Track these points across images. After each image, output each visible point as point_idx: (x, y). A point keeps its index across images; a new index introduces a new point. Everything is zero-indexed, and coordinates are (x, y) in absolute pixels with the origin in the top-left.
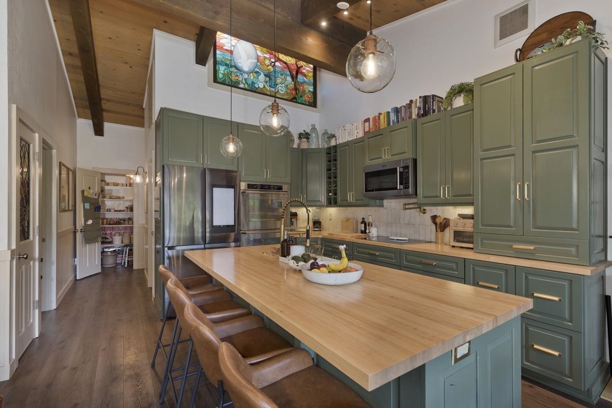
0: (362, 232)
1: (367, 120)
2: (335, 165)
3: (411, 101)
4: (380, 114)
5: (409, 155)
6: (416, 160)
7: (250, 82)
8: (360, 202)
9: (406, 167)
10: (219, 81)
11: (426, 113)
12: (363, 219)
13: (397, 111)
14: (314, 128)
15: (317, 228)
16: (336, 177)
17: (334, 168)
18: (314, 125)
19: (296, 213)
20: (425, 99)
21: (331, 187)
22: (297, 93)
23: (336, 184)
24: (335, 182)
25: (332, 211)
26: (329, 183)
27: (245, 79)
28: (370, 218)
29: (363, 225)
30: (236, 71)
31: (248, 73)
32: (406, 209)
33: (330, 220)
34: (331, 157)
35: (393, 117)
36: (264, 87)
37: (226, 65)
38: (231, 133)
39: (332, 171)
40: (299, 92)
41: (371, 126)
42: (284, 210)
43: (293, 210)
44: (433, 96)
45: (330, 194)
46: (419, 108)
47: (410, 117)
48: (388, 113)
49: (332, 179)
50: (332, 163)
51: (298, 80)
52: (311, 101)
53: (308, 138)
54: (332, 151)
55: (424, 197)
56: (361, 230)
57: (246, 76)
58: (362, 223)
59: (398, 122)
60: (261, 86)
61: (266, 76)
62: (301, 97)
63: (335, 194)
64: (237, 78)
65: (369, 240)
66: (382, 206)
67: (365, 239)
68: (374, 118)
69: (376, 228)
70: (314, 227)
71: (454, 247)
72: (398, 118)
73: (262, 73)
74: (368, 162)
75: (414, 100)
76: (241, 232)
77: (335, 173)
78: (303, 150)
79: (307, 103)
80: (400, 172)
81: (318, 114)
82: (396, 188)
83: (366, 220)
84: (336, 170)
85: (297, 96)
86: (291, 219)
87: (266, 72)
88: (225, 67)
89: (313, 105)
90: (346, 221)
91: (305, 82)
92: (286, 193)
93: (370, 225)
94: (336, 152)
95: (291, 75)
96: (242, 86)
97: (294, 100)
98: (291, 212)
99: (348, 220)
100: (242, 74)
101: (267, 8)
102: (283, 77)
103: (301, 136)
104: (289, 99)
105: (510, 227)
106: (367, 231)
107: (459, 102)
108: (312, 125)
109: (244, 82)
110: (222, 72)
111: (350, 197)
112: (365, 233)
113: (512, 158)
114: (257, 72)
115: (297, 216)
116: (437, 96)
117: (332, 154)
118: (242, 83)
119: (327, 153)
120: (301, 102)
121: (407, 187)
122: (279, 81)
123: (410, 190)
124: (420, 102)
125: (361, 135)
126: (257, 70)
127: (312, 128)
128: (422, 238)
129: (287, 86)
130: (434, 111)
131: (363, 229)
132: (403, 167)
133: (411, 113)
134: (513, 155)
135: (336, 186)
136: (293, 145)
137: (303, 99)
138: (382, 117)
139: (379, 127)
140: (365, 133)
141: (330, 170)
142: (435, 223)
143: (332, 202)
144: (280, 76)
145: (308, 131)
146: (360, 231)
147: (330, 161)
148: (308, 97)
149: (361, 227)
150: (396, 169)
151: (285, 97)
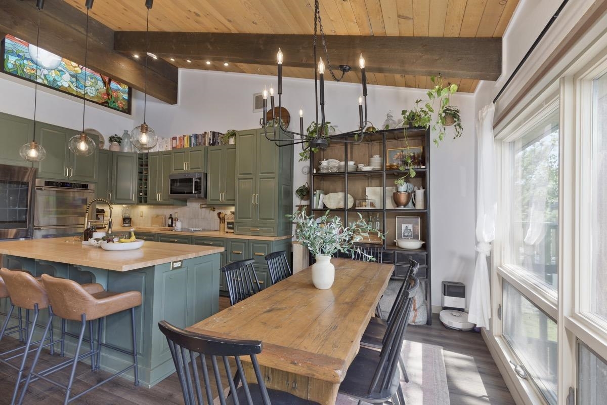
0: (169, 226)
1: (175, 138)
2: (147, 170)
3: (206, 133)
4: (184, 136)
5: (202, 170)
6: (207, 174)
7: (51, 79)
8: (167, 202)
9: (200, 179)
10: (8, 71)
11: (214, 144)
12: (171, 215)
13: (196, 136)
14: (126, 133)
15: (127, 224)
16: (146, 180)
17: (145, 172)
18: (128, 131)
19: (103, 210)
20: (214, 133)
21: (142, 188)
22: (109, 98)
23: (147, 185)
24: (146, 184)
25: (143, 209)
26: (140, 185)
27: (45, 76)
28: (176, 214)
29: (170, 220)
30: (32, 64)
31: (50, 70)
32: (202, 208)
33: (141, 216)
34: (142, 162)
35: (193, 141)
36: (69, 86)
37: (19, 56)
38: (34, 141)
39: (143, 174)
40: (111, 98)
41: (178, 144)
42: (89, 207)
43: (100, 207)
44: (219, 133)
45: (141, 194)
46: (210, 139)
47: (205, 144)
48: (190, 137)
49: (143, 181)
50: (144, 167)
51: (111, 86)
52: (126, 107)
53: (119, 142)
54: (144, 158)
55: (211, 200)
56: (169, 224)
57: (46, 72)
58: (169, 219)
59: (197, 145)
60: (66, 85)
61: (72, 76)
62: (114, 102)
63: (146, 194)
64: (33, 72)
65: (175, 231)
66: (186, 205)
67: (172, 230)
68: (180, 138)
69: (181, 223)
70: (124, 223)
71: (227, 232)
72: (196, 142)
73: (67, 73)
74: (173, 171)
75: (207, 132)
76: (35, 228)
77: (146, 176)
78: (113, 152)
79: (121, 109)
80: (195, 182)
81: (133, 121)
82: (192, 193)
83: (173, 216)
84: (147, 173)
85: (109, 101)
86: (97, 215)
87: (73, 73)
88: (17, 58)
89: (127, 111)
90: (156, 217)
91: (119, 89)
92: (92, 191)
93: (177, 220)
94: (147, 158)
95: (103, 79)
96: (39, 81)
97: (105, 104)
98: (97, 209)
99: (158, 216)
100: (40, 70)
101: (76, 30)
102: (93, 81)
103: (112, 139)
104: (100, 102)
105: (250, 218)
106: (174, 225)
107: (232, 141)
108: (125, 131)
109: (43, 77)
110: (12, 62)
111: (159, 197)
112: (172, 226)
113: (251, 180)
114: (60, 71)
115: (104, 212)
116: (221, 134)
117: (144, 161)
118: (40, 78)
119: (139, 158)
120: (114, 107)
121: (200, 193)
122: (88, 83)
123: (202, 195)
124: (211, 136)
125: (169, 148)
126: (60, 68)
127: (124, 134)
128: (212, 228)
129: (98, 89)
130: (218, 144)
131: (170, 224)
132: (198, 178)
133: (205, 141)
134: (252, 179)
135: (146, 188)
136: (103, 146)
137: (117, 104)
138: (185, 138)
139: (183, 146)
140: (173, 148)
141: (142, 173)
142: (219, 217)
143: (142, 200)
144: (89, 79)
145: (120, 135)
146: (167, 225)
147: (142, 165)
148: (121, 103)
149: (168, 222)
150: (193, 179)
151: (95, 100)
